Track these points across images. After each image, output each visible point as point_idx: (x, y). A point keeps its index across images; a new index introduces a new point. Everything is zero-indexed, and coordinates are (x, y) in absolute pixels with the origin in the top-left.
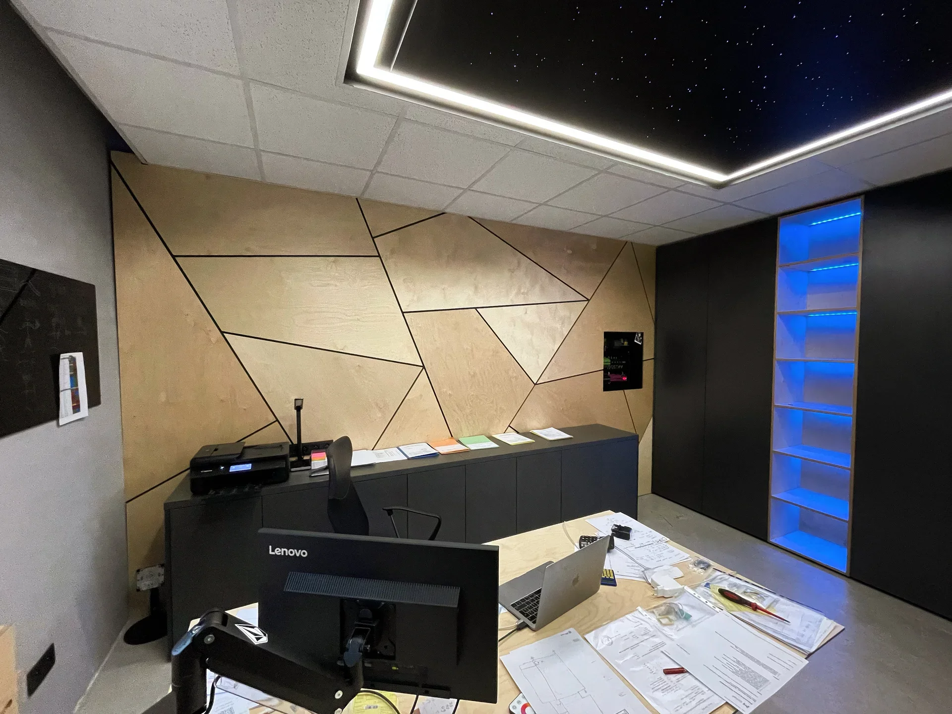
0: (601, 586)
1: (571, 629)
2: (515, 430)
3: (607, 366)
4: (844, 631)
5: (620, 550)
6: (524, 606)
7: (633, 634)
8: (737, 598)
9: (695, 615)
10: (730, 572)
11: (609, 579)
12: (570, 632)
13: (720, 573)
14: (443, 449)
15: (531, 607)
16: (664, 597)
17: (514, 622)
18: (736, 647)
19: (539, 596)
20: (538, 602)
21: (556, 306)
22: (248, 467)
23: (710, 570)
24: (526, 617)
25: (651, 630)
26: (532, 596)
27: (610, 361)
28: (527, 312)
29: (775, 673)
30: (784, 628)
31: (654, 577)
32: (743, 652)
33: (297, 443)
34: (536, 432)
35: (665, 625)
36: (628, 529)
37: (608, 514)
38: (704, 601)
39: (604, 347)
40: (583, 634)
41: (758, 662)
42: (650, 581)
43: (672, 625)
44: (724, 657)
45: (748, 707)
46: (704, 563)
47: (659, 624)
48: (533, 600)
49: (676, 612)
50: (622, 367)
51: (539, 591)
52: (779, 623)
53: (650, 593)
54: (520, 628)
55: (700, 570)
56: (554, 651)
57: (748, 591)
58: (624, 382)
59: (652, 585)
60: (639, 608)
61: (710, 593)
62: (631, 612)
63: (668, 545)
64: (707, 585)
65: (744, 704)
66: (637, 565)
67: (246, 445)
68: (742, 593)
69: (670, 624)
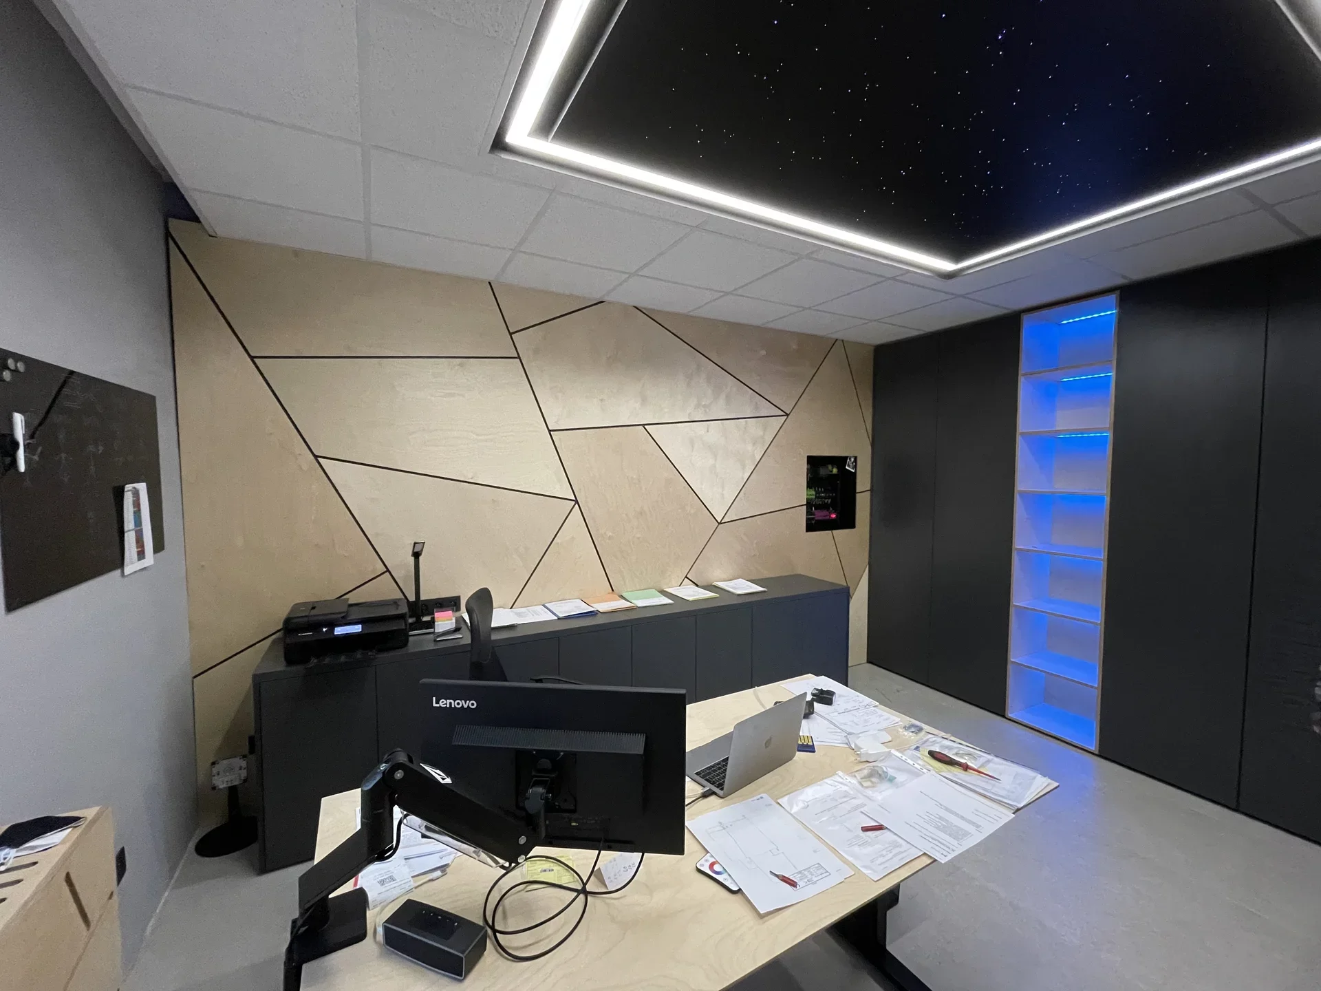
0: (798, 753)
1: (764, 795)
2: (694, 583)
3: (812, 499)
4: (1058, 788)
5: (822, 717)
6: (709, 774)
7: (831, 797)
8: (947, 759)
9: (901, 777)
10: (943, 734)
11: (807, 746)
12: (762, 798)
13: (932, 736)
14: (602, 607)
15: (718, 775)
16: (867, 761)
17: (700, 790)
18: (941, 805)
19: (727, 763)
20: (725, 770)
21: (746, 421)
22: (358, 628)
23: (923, 733)
24: (712, 784)
25: (852, 792)
26: (718, 764)
27: (814, 493)
28: (710, 430)
29: (978, 826)
30: (994, 785)
31: (858, 742)
32: (947, 809)
33: (414, 600)
34: (720, 584)
35: (867, 787)
36: (831, 693)
37: (808, 678)
38: (912, 763)
39: (807, 475)
40: (777, 799)
41: (962, 818)
42: (853, 747)
43: (873, 787)
44: (928, 814)
45: (945, 856)
46: (916, 726)
47: (860, 787)
48: (720, 768)
49: (880, 775)
50: (830, 501)
51: (727, 758)
52: (990, 781)
53: (852, 758)
54: (705, 795)
55: (911, 734)
56: (743, 816)
57: (961, 752)
58: (833, 520)
59: (855, 750)
60: (840, 773)
61: (919, 755)
62: (831, 776)
63: (877, 710)
64: (917, 748)
65: (942, 854)
66: (839, 731)
67: (350, 602)
68: (953, 754)
69: (874, 786)
